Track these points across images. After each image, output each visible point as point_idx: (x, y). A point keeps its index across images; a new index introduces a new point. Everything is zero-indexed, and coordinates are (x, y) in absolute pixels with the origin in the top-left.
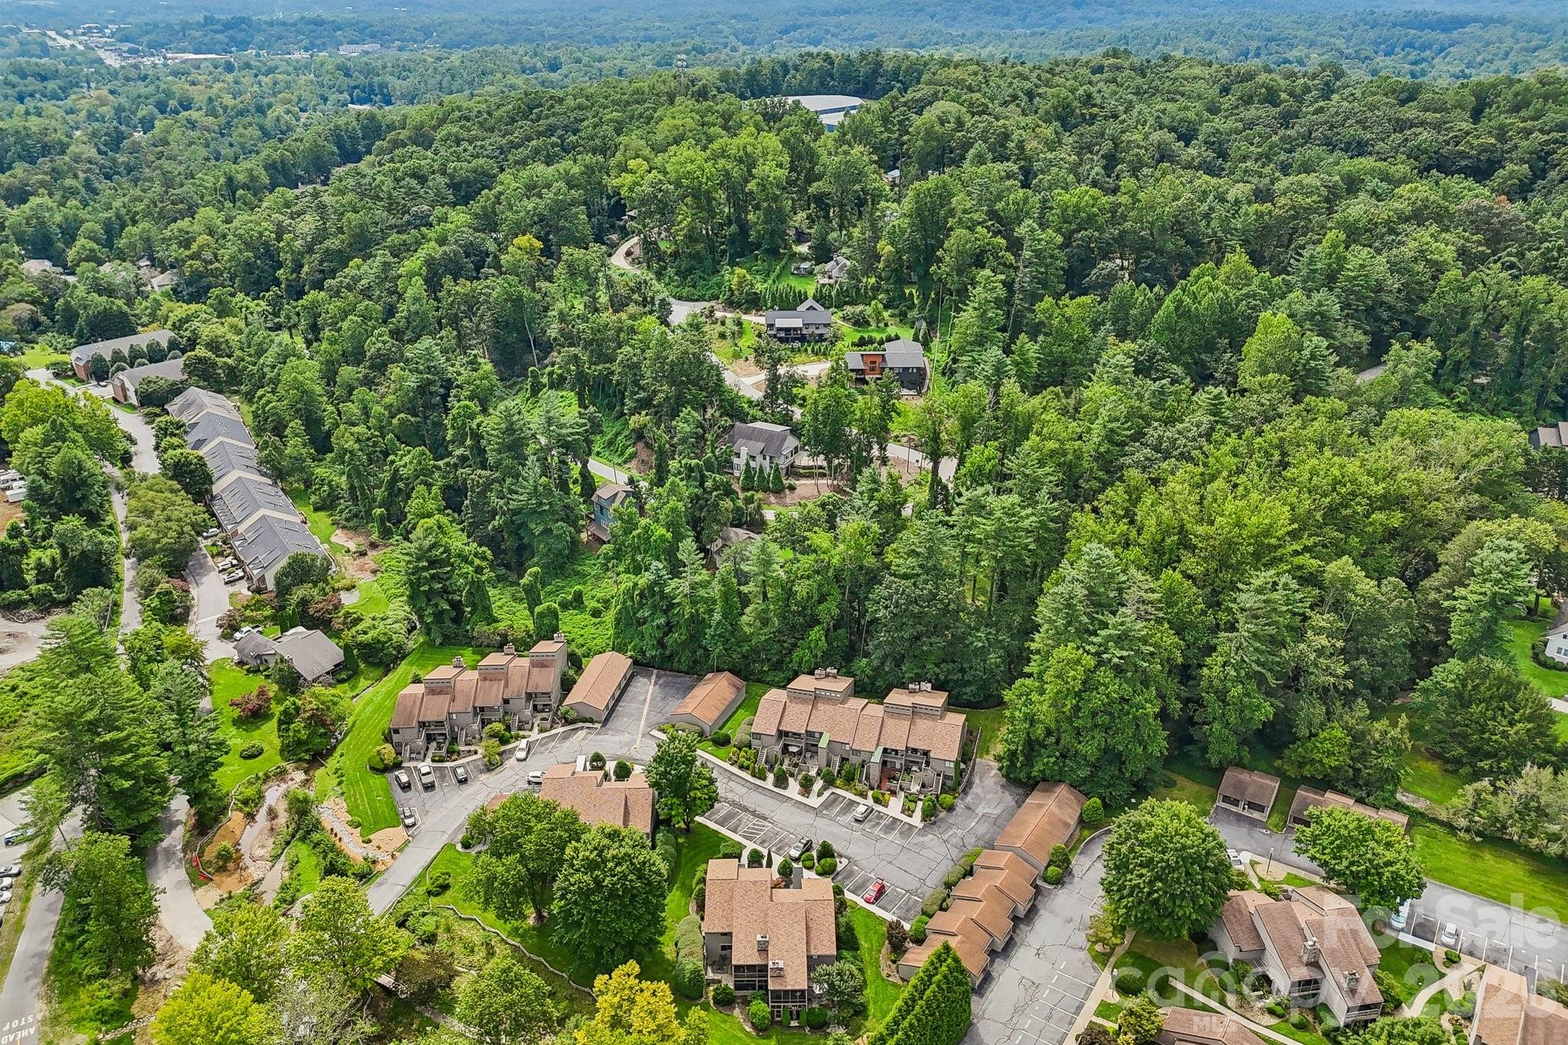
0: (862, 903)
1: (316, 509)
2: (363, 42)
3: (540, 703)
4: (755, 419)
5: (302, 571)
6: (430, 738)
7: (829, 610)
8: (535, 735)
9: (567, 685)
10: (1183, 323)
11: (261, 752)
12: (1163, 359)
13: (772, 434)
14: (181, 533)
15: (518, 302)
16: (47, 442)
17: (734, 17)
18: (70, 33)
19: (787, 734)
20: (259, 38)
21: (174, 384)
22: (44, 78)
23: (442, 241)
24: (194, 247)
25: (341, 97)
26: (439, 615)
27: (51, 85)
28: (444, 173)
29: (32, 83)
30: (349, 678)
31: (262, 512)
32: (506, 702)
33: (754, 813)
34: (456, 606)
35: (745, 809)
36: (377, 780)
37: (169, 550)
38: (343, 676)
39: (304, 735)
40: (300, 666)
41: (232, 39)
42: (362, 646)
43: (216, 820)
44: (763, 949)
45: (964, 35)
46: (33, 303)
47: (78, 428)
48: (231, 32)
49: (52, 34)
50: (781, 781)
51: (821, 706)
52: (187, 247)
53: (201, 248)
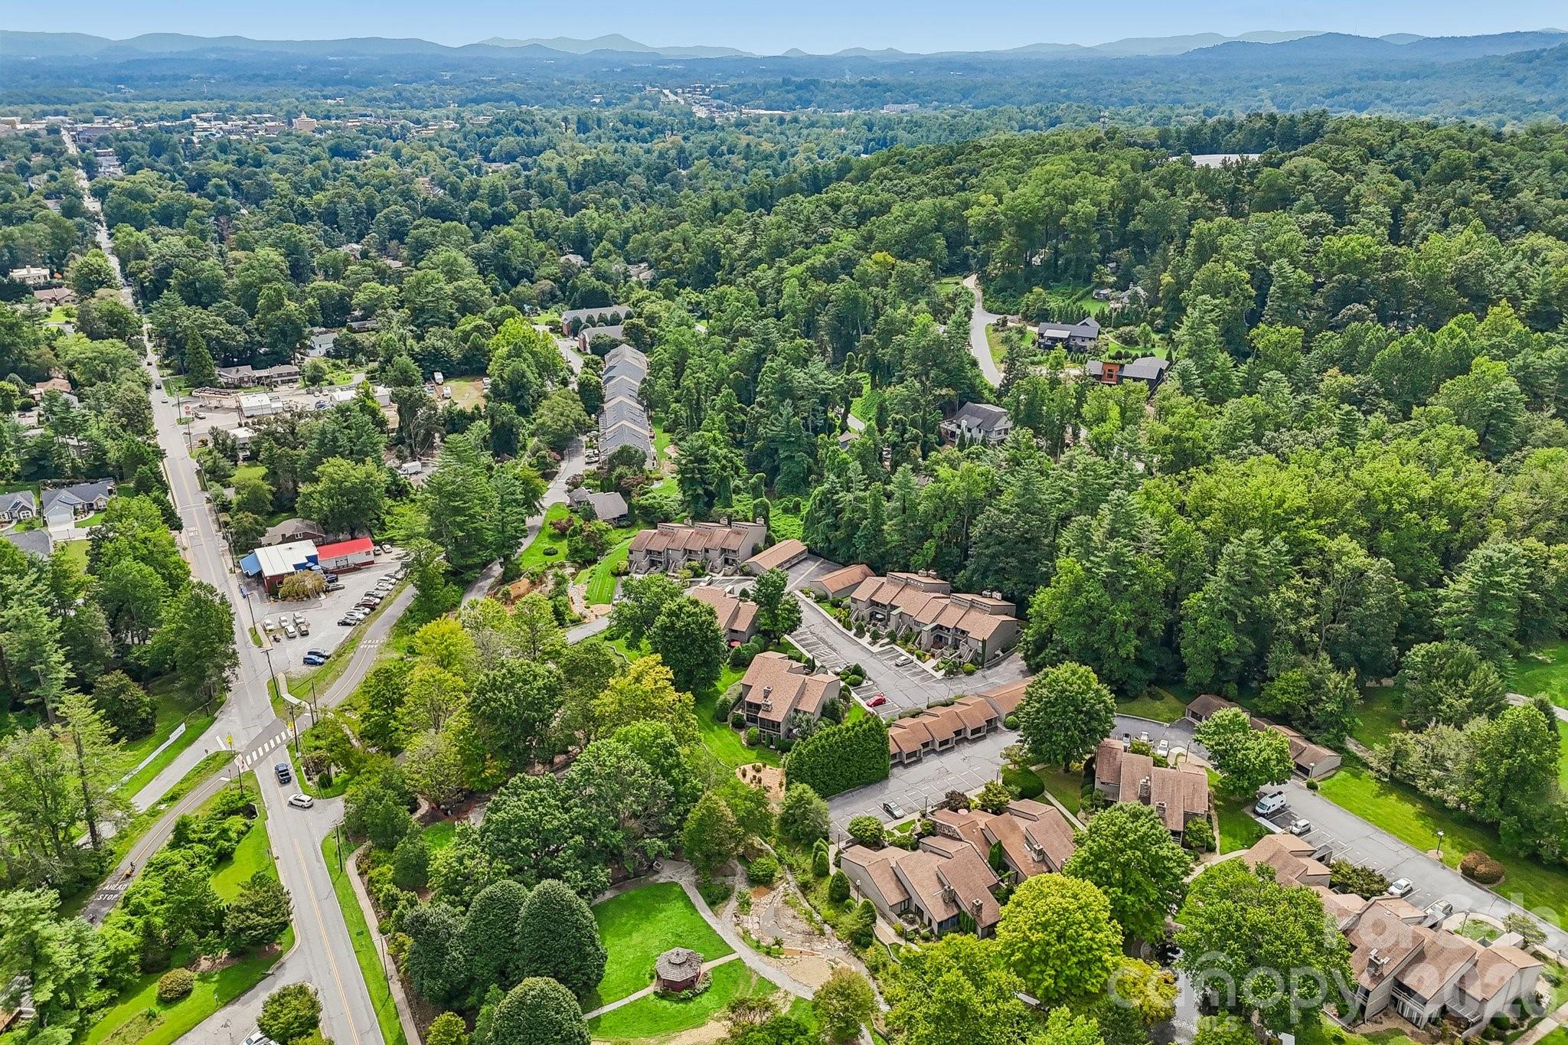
0: (863, 704)
1: (665, 431)
2: (906, 101)
3: (731, 557)
4: (988, 402)
5: (627, 457)
6: (653, 563)
7: (940, 527)
8: (719, 577)
9: (756, 551)
10: (1408, 363)
11: (556, 553)
12: (1376, 394)
13: (991, 413)
14: (566, 425)
15: (855, 300)
16: (509, 357)
17: (1280, 81)
18: (680, 91)
19: (877, 604)
20: (821, 97)
21: (614, 340)
22: (641, 126)
23: (828, 255)
24: (670, 251)
25: (856, 148)
26: (696, 498)
27: (643, 131)
28: (855, 203)
29: (631, 130)
30: (628, 526)
31: (624, 422)
32: (707, 551)
33: (830, 647)
34: (707, 493)
35: (825, 643)
36: (611, 579)
37: (554, 433)
38: (624, 523)
39: (581, 546)
40: (597, 509)
41: (800, 98)
42: (641, 507)
43: (513, 579)
44: (767, 693)
45: (1541, 102)
46: (554, 281)
47: (534, 354)
48: (800, 92)
49: (666, 92)
50: (860, 633)
51: (908, 591)
52: (665, 251)
53: (674, 252)
